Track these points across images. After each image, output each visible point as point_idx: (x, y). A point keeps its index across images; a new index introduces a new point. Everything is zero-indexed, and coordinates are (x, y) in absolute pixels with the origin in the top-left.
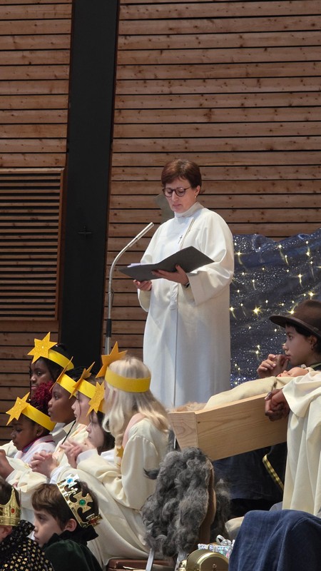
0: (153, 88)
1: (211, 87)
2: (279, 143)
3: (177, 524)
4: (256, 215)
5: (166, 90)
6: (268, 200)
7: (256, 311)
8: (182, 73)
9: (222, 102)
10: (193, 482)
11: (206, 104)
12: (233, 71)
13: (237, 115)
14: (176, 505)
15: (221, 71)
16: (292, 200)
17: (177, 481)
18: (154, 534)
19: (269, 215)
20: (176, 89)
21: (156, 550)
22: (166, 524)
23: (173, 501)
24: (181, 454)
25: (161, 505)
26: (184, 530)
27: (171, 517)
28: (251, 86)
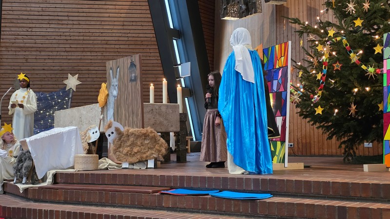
0: (11, 53)
1: (27, 53)
2: (46, 68)
3: (23, 170)
4: (40, 86)
5: (15, 54)
6: (43, 83)
7: (42, 112)
8: (19, 49)
9: (30, 57)
10: (28, 159)
11: (26, 57)
12: (33, 49)
13: (34, 61)
14: (23, 165)
15: (30, 49)
16: (49, 82)
17: (23, 159)
18: (16, 173)
19: (43, 86)
20: (17, 53)
21: (17, 177)
22: (20, 170)
23: (22, 164)
24: (24, 152)
25: (18, 165)
26: (25, 171)
27: (22, 168)
28: (38, 53)
